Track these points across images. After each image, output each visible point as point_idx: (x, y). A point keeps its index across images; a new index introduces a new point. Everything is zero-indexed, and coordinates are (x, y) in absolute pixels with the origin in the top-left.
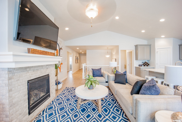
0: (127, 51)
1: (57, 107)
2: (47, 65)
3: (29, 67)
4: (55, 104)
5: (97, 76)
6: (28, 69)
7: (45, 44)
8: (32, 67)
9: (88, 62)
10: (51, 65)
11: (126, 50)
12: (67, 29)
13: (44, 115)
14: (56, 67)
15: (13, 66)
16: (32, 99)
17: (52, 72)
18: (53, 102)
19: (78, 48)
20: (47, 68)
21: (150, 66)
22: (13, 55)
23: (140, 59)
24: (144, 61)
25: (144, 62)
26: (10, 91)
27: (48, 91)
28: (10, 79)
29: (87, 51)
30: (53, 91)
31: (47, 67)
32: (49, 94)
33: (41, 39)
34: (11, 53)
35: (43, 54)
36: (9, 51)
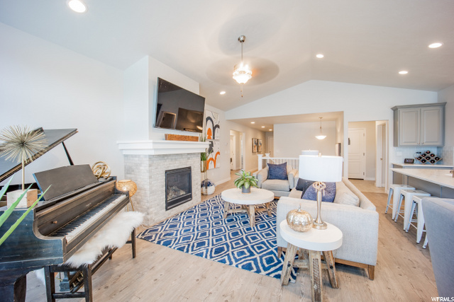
0: (378, 123)
1: (199, 212)
2: (188, 154)
3: (166, 155)
4: (197, 208)
5: (277, 179)
6: (166, 158)
7: (194, 118)
8: (170, 155)
9: (276, 150)
10: (194, 154)
11: (374, 122)
12: (223, 93)
13: (182, 217)
14: (203, 157)
15: (153, 153)
16: (170, 194)
17: (196, 165)
18: (195, 207)
19: (253, 123)
20: (189, 159)
21: (443, 164)
22: (153, 143)
23: (406, 144)
24: (423, 150)
25: (422, 153)
26: (150, 177)
27: (190, 190)
28: (150, 166)
29: (275, 126)
30: (197, 193)
31: (189, 156)
32: (191, 195)
33: (187, 111)
34: (151, 141)
35: (182, 140)
36: (150, 139)
